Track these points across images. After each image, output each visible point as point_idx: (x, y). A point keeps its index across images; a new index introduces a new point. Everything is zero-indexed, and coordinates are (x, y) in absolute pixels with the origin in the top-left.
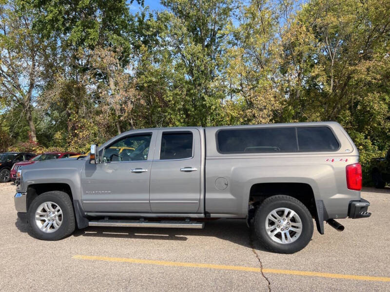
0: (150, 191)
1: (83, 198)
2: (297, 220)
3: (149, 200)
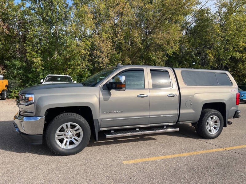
0: (149, 110)
1: (101, 118)
2: (217, 121)
3: (149, 116)
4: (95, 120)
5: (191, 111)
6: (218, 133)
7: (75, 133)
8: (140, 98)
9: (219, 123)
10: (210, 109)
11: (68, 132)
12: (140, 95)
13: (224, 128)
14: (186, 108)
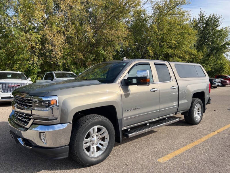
1: (123, 116)
2: (199, 109)
3: (160, 109)
4: (119, 119)
5: (186, 101)
6: (201, 118)
7: (101, 137)
8: (153, 92)
9: (201, 110)
10: (196, 98)
11: (94, 138)
12: (152, 89)
13: (204, 113)
14: (183, 99)
